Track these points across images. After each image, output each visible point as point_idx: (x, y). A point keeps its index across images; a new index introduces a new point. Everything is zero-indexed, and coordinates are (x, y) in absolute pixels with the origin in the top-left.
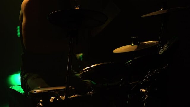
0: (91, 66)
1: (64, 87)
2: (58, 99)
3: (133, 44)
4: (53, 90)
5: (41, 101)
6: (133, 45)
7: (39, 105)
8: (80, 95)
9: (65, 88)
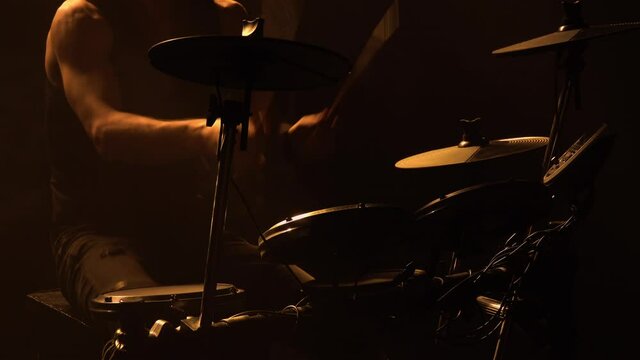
0: (295, 219)
1: (200, 289)
2: (179, 328)
3: (463, 143)
4: (168, 297)
5: (119, 331)
6: (465, 146)
7: (110, 344)
8: (259, 316)
9: (202, 290)
